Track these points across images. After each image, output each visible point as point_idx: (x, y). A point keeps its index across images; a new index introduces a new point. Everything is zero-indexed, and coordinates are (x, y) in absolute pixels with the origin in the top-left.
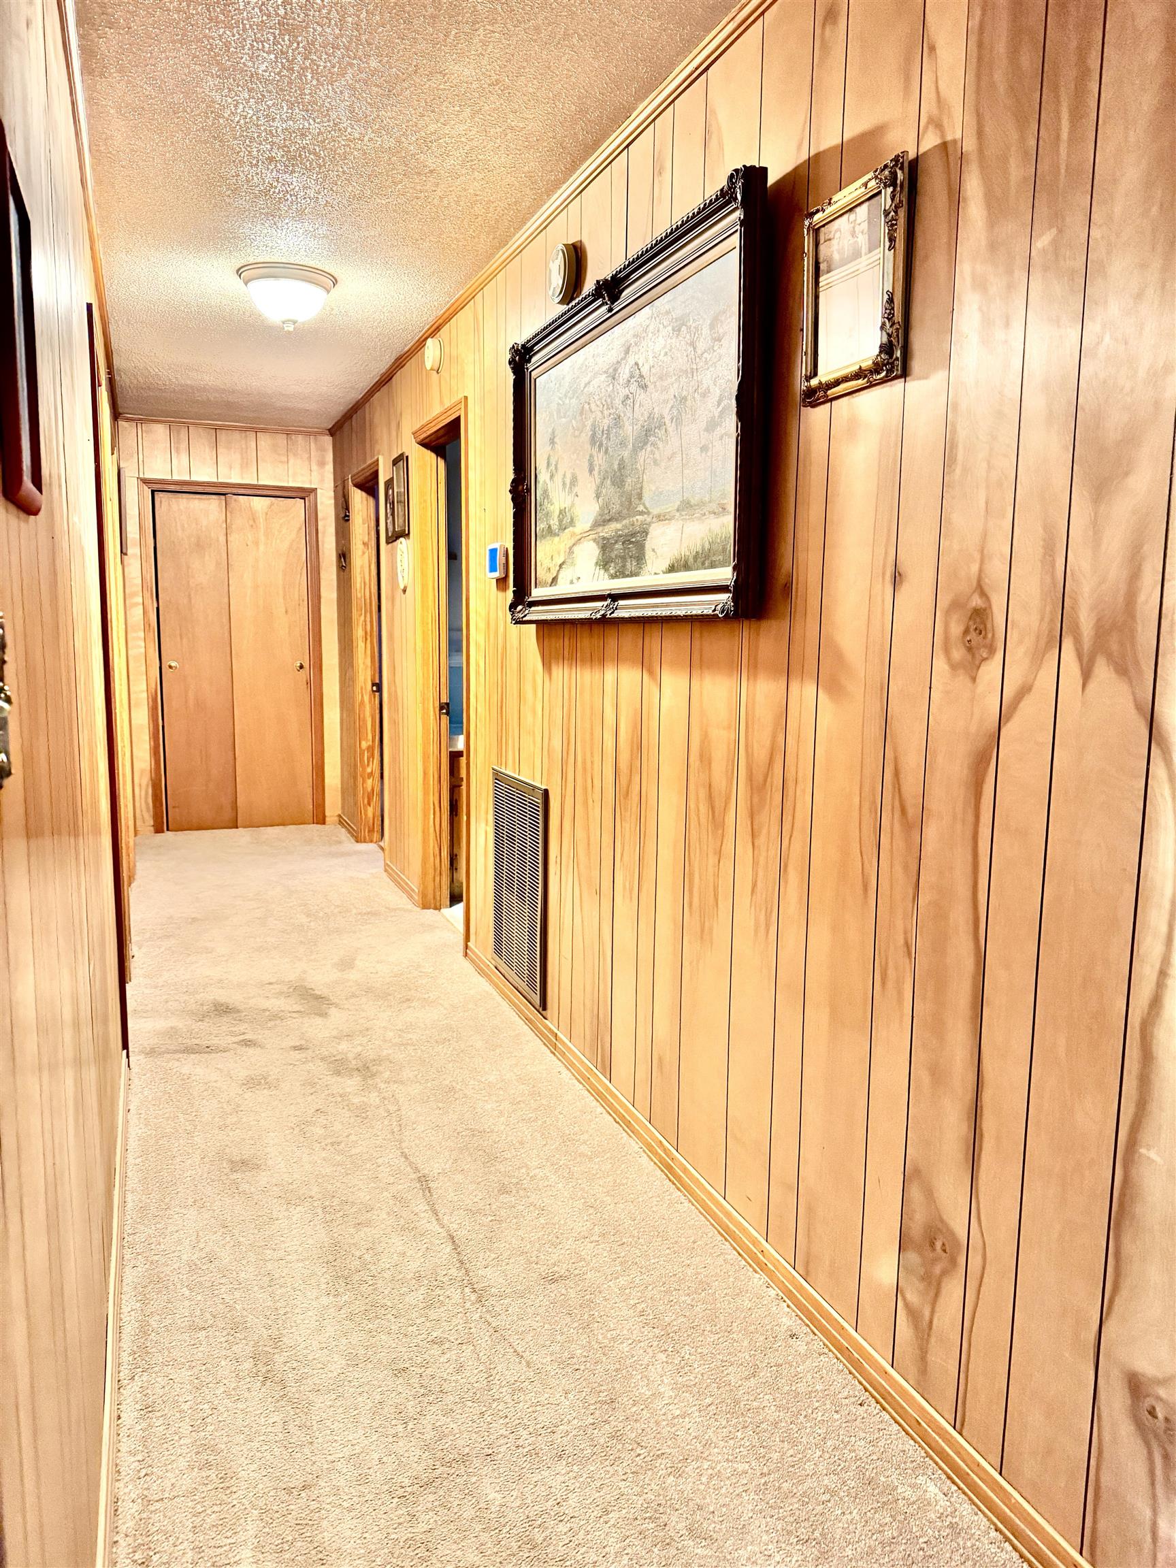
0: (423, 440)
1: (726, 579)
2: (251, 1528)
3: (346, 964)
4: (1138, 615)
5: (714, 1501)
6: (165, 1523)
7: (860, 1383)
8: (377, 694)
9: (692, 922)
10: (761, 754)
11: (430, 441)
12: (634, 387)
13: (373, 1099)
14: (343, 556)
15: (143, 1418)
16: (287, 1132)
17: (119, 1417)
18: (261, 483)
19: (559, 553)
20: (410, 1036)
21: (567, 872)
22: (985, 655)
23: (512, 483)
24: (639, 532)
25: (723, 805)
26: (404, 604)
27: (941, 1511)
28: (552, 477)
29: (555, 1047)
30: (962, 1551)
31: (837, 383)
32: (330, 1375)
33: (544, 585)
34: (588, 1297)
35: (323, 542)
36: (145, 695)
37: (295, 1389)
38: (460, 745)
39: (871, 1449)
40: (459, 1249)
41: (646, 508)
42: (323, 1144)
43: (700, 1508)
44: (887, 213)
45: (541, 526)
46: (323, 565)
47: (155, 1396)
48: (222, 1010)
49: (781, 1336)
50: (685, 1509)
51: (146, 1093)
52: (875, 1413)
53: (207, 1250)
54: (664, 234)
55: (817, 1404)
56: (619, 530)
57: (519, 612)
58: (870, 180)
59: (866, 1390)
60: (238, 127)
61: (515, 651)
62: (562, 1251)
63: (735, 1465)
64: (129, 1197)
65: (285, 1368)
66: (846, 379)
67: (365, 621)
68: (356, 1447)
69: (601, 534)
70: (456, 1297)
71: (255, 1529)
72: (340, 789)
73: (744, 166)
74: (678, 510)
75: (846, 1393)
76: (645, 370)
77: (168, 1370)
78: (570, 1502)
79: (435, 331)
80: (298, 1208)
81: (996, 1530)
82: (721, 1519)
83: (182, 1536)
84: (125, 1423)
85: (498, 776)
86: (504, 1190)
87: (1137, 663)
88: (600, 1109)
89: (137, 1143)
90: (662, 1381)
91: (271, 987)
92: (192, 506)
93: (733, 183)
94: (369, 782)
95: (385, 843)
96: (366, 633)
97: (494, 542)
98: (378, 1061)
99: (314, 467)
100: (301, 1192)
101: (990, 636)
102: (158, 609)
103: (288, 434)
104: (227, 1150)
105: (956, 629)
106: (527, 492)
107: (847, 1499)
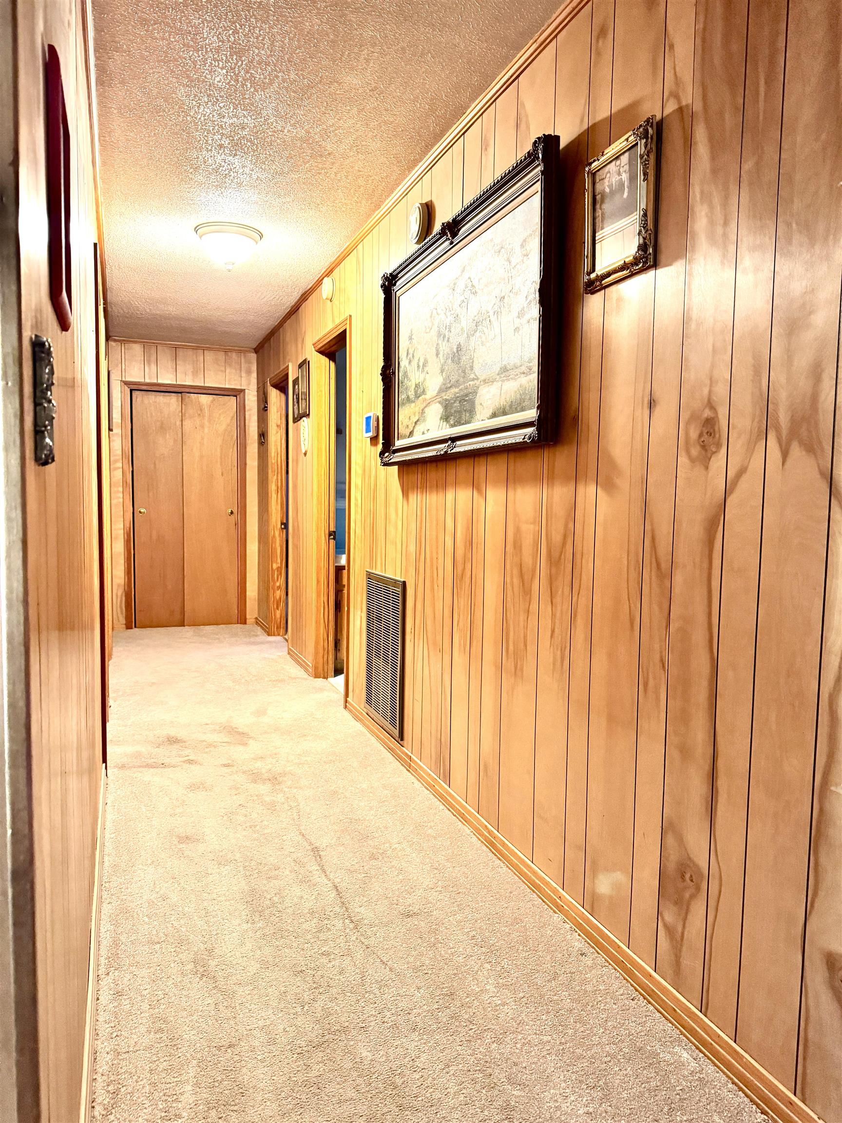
0: (320, 348)
1: (533, 417)
2: (192, 1071)
3: (261, 712)
4: (820, 411)
5: (526, 1060)
6: (131, 1067)
7: (632, 985)
8: (284, 531)
9: (509, 665)
10: (557, 538)
11: (325, 349)
12: (468, 293)
13: (280, 798)
14: (263, 436)
15: (114, 999)
16: (219, 818)
17: (98, 999)
18: (206, 385)
19: (414, 414)
20: (307, 758)
21: (419, 639)
22: (714, 450)
23: (382, 368)
24: (471, 393)
25: (530, 577)
26: (305, 464)
27: (692, 1069)
28: (410, 362)
29: (410, 766)
30: (707, 1096)
31: (609, 274)
32: (248, 974)
33: (404, 437)
34: (434, 927)
35: (249, 426)
36: (122, 531)
37: (223, 983)
38: (343, 561)
39: (640, 1028)
40: (341, 895)
41: (476, 376)
42: (244, 826)
43: (516, 1064)
44: (642, 157)
45: (403, 396)
46: (249, 442)
47: (123, 986)
48: (172, 741)
49: (574, 954)
50: (505, 1065)
51: (118, 793)
52: (643, 1005)
53: (162, 892)
54: (489, 187)
55: (600, 999)
56: (457, 393)
57: (386, 457)
58: (630, 136)
59: (637, 990)
60: (199, 123)
61: (383, 487)
62: (416, 897)
63: (542, 1037)
64: (106, 859)
65: (216, 969)
66: (615, 271)
67: (277, 479)
68: (267, 1021)
69: (445, 398)
70: (339, 925)
71: (194, 1073)
72: (257, 599)
73: (544, 135)
74: (498, 374)
75: (621, 992)
76: (475, 283)
77: (133, 969)
78: (422, 1059)
79: (329, 272)
80: (226, 867)
81: (733, 1084)
82: (531, 1072)
83: (142, 1075)
84: (102, 1003)
85: (370, 576)
86: (373, 857)
87: (820, 443)
88: (442, 807)
89: (111, 824)
90: (488, 982)
91: (207, 726)
92: (158, 401)
93: (537, 147)
94: (278, 593)
95: (289, 635)
96: (278, 488)
97: (369, 412)
98: (284, 774)
99: (243, 375)
100: (229, 857)
101: (717, 436)
102: (133, 472)
103: (226, 352)
104: (176, 830)
105: (694, 434)
106: (392, 375)
107: (623, 1060)
